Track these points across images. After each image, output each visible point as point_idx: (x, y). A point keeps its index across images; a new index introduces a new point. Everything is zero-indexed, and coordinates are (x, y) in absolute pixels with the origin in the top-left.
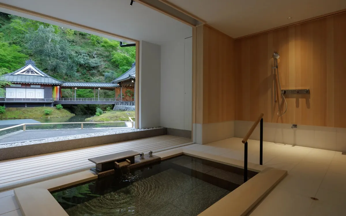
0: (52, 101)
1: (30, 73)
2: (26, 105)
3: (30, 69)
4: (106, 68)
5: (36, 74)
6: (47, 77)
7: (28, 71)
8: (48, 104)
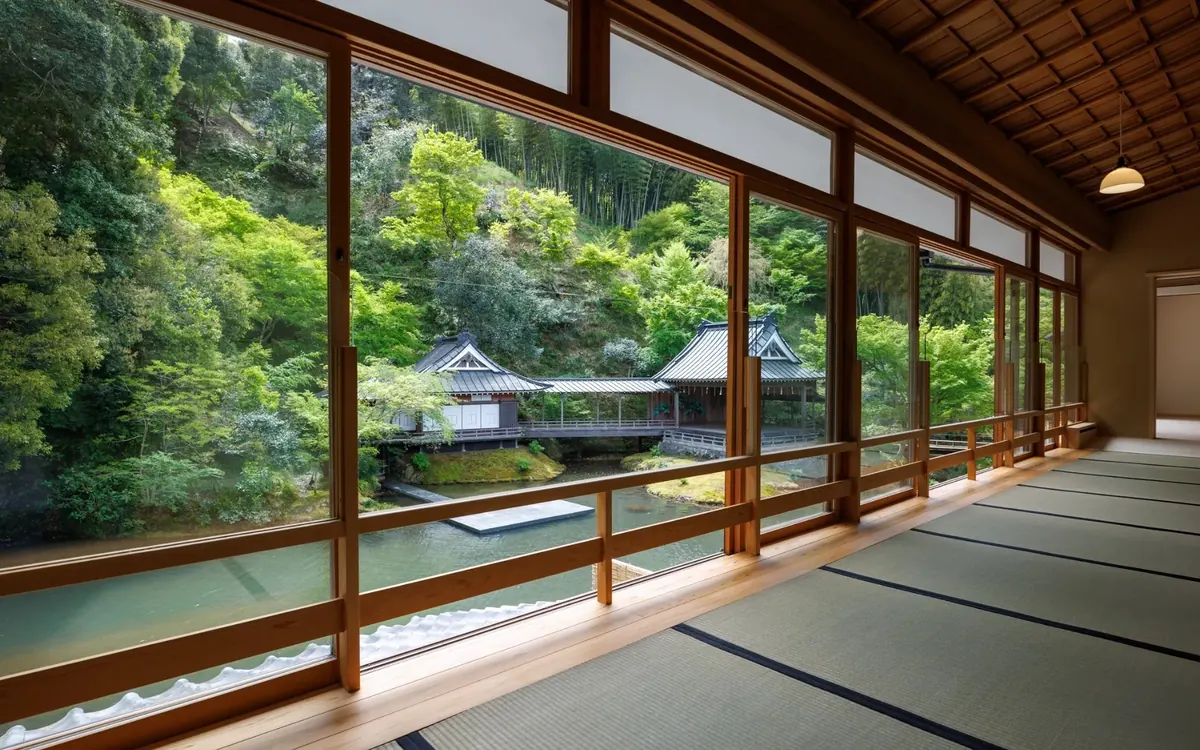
0: (514, 436)
1: (468, 364)
2: (464, 447)
3: (469, 355)
4: (596, 326)
5: (480, 368)
6: (503, 373)
7: (463, 362)
8: (509, 443)
